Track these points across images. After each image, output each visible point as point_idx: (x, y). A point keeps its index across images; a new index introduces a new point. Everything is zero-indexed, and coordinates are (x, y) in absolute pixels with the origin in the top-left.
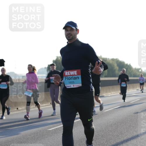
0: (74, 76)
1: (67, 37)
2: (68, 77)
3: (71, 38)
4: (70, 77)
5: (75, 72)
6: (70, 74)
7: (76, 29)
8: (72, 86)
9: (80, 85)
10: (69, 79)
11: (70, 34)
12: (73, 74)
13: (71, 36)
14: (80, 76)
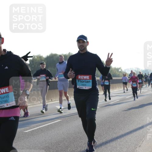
0: (86, 80)
1: (80, 48)
2: (81, 80)
3: (83, 49)
4: (83, 80)
5: (88, 76)
6: (83, 78)
7: (87, 41)
8: (84, 88)
9: (91, 87)
10: (82, 82)
11: (82, 45)
12: (86, 78)
13: (83, 47)
14: (91, 81)
